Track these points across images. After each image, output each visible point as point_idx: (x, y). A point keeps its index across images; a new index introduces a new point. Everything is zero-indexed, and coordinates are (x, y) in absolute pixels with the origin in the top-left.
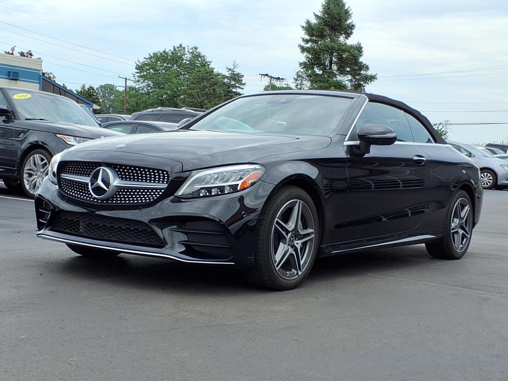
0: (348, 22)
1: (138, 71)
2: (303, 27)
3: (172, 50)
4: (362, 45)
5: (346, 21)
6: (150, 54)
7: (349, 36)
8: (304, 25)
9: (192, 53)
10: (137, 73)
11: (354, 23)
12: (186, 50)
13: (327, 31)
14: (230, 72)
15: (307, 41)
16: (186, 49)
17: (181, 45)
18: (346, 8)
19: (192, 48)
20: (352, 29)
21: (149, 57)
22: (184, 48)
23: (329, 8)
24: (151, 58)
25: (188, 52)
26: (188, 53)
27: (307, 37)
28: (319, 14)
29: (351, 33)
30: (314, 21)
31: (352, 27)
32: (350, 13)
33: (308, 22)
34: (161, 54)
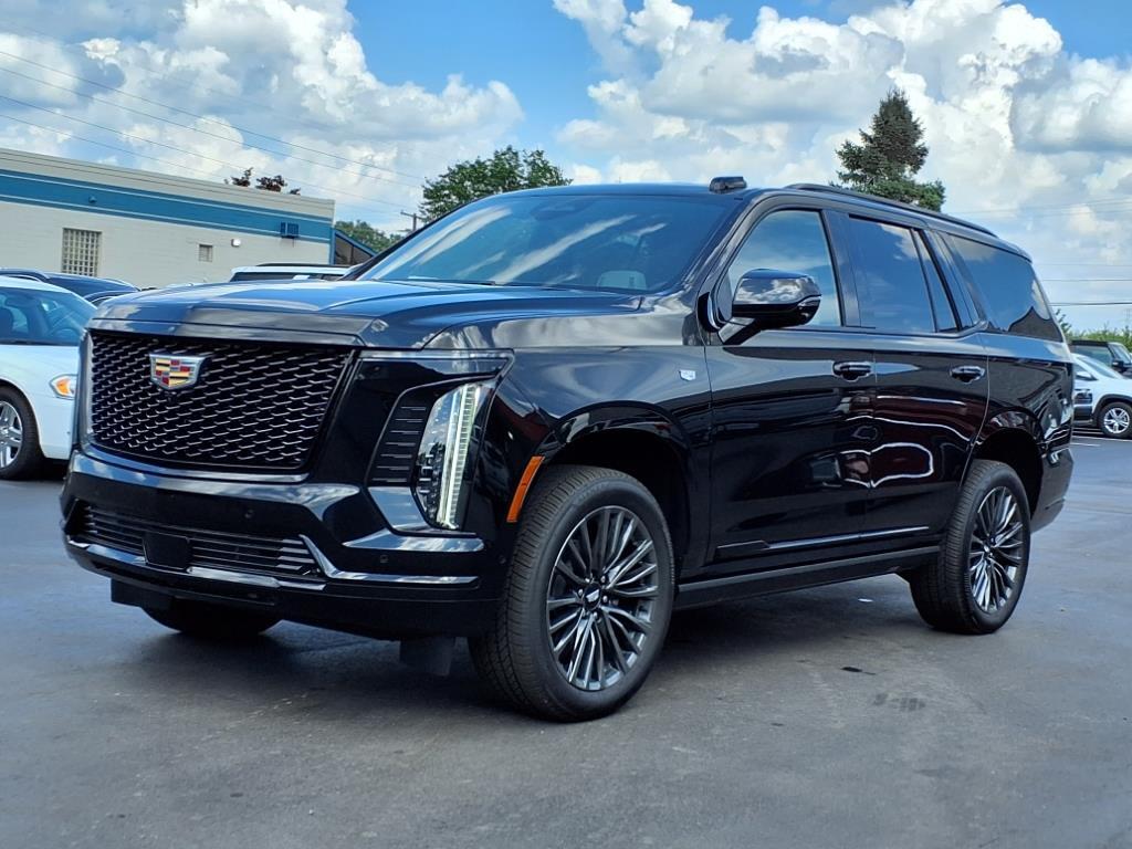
0: (917, 144)
1: (427, 201)
2: (840, 153)
3: (493, 159)
4: (943, 185)
5: (914, 141)
6: (449, 169)
7: (919, 168)
8: (841, 148)
9: (533, 164)
10: (426, 204)
11: (926, 146)
12: (521, 159)
13: (885, 162)
15: (845, 178)
16: (520, 154)
17: (509, 149)
18: (914, 119)
19: (532, 155)
20: (922, 155)
21: (448, 172)
22: (516, 154)
23: (886, 123)
24: (452, 174)
25: (525, 161)
26: (525, 164)
27: (847, 171)
28: (871, 133)
29: (922, 162)
30: (858, 142)
31: (924, 152)
32: (921, 128)
33: (848, 145)
34: (472, 166)
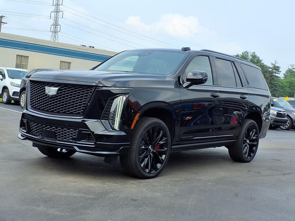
14: (273, 65)
